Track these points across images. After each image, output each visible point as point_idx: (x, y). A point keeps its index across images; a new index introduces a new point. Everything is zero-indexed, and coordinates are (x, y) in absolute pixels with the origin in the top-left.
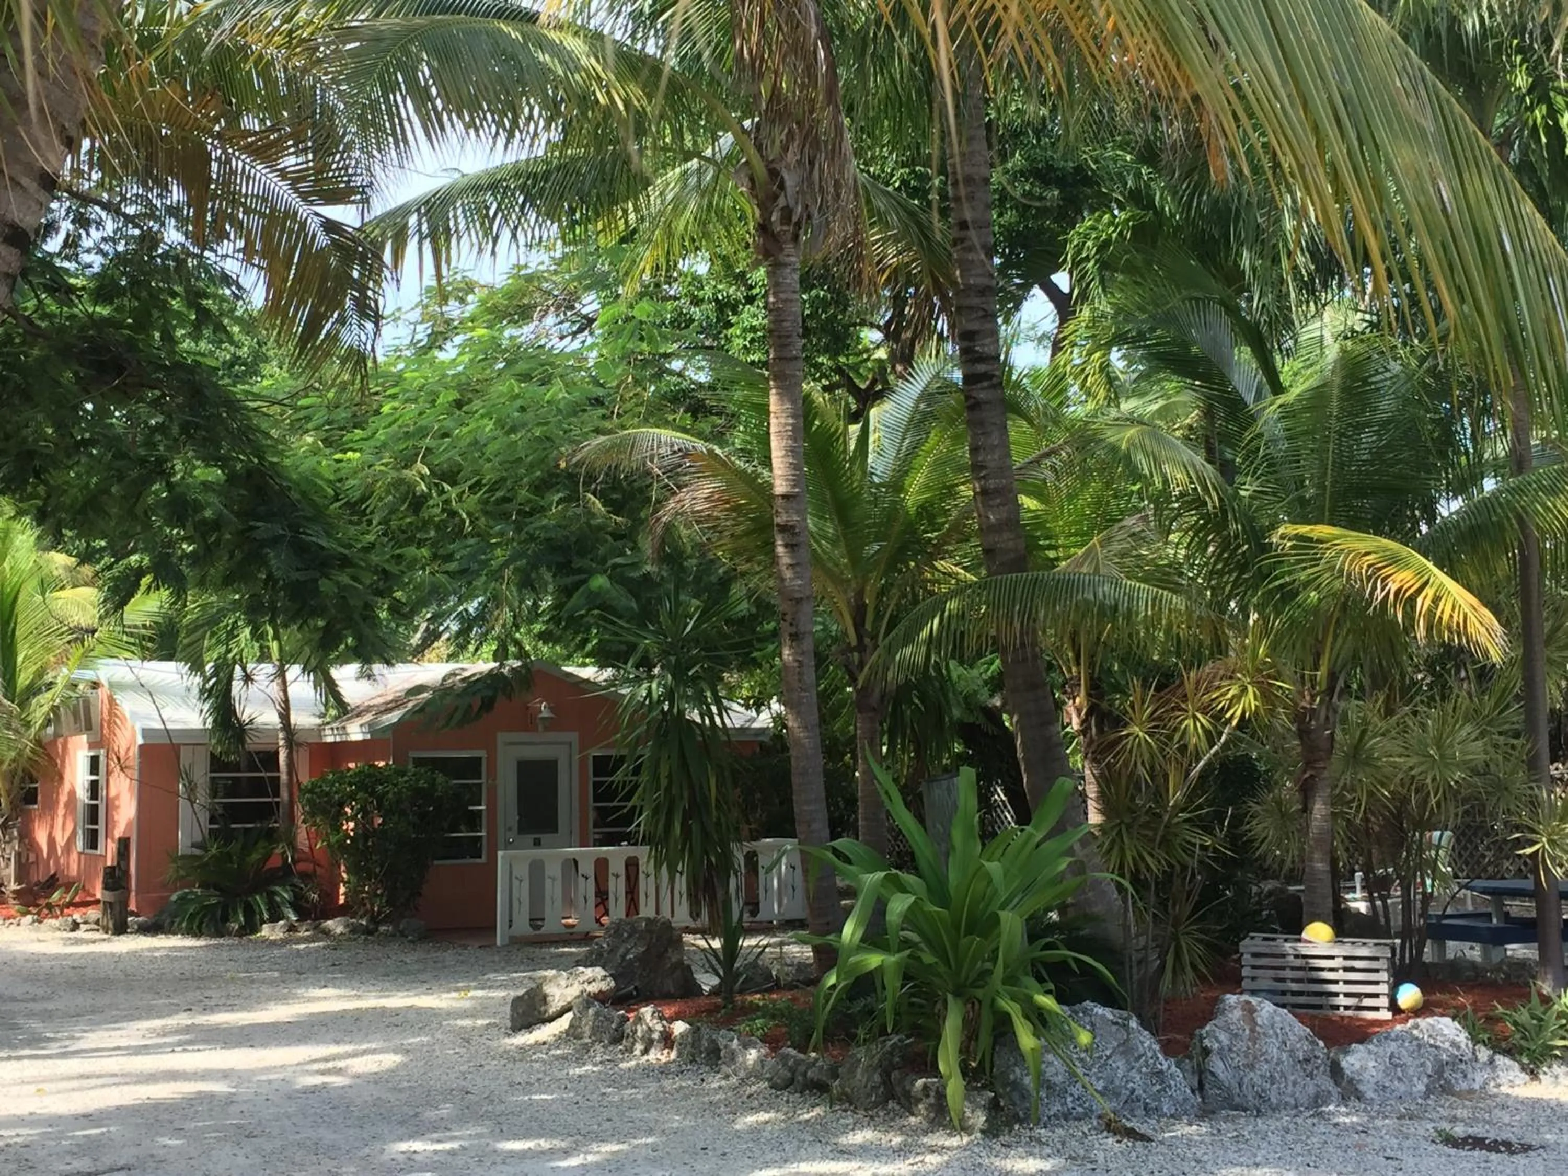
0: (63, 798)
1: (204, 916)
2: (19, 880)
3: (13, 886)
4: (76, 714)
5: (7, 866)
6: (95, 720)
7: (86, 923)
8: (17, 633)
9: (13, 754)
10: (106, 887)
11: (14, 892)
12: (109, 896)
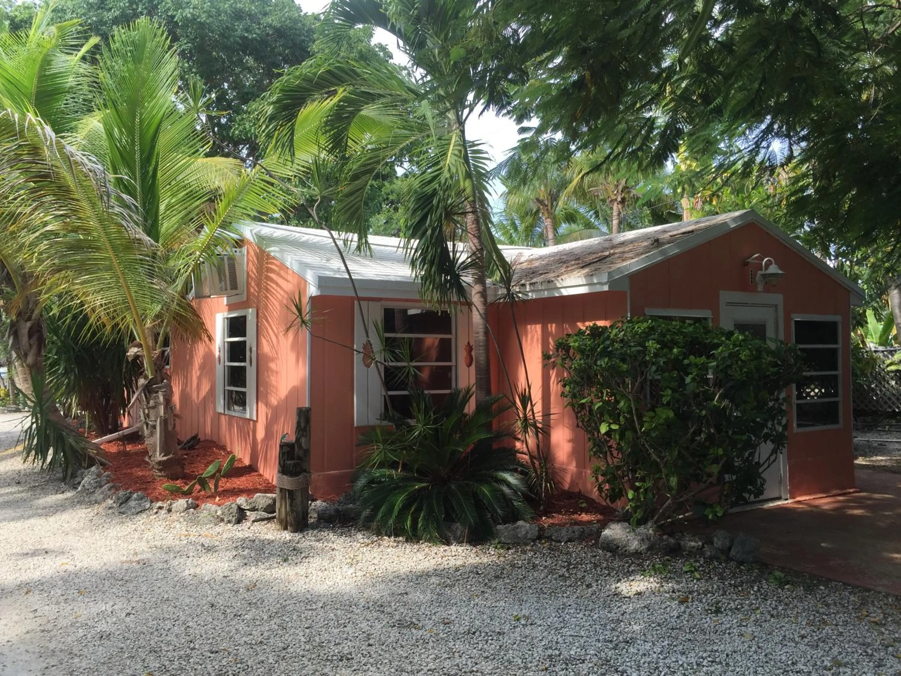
0: (198, 361)
1: (418, 510)
2: (165, 450)
3: (159, 457)
4: (220, 271)
5: (152, 434)
6: (241, 278)
7: (253, 509)
8: (159, 174)
9: (158, 308)
10: (284, 470)
11: (160, 463)
12: (288, 482)
